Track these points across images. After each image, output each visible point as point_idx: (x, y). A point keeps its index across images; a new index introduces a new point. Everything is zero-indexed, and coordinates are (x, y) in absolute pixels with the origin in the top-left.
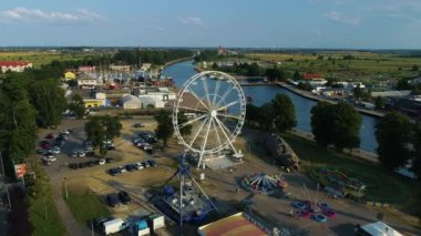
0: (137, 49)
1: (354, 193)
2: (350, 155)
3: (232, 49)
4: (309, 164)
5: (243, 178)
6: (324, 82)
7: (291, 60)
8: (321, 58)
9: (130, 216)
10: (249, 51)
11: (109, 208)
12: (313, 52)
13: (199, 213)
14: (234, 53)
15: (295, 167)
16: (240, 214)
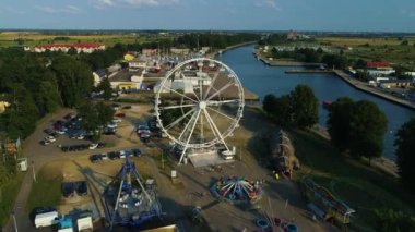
0: (209, 32)
1: (339, 217)
2: (368, 165)
3: (307, 33)
4: (308, 171)
5: (217, 181)
6: (391, 71)
7: (367, 45)
8: (406, 43)
9: (75, 210)
10: (324, 35)
11: (63, 198)
12: (399, 36)
13: (135, 218)
14: (307, 37)
15: (288, 174)
16: (173, 226)
